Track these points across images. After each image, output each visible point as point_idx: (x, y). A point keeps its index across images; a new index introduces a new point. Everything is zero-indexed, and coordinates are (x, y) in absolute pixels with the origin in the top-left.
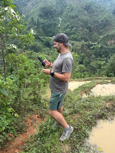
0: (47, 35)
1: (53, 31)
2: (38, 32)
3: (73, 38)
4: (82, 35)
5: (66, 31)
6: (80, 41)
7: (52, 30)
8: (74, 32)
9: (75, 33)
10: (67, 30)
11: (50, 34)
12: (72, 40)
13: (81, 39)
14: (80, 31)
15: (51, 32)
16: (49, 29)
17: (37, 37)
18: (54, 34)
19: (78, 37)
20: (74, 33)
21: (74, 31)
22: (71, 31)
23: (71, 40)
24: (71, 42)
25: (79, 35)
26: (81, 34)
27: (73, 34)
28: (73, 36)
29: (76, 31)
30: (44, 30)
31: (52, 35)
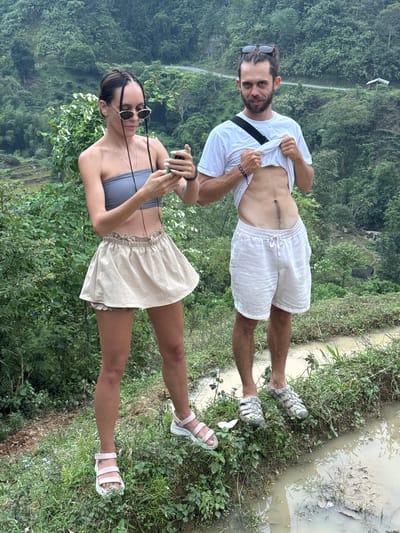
0: (148, 49)
1: (187, 25)
2: (93, 37)
3: (315, 63)
4: (370, 40)
5: (270, 24)
6: (363, 80)
7: (182, 21)
8: (319, 24)
9: (329, 33)
10: (275, 17)
11: (166, 45)
12: (309, 78)
13: (370, 69)
14: (361, 15)
15: (175, 31)
16: (161, 15)
17: (86, 67)
18: (193, 40)
19: (346, 57)
20: (319, 34)
21: (318, 17)
22: (301, 17)
23: (301, 76)
24: (301, 89)
25: (353, 44)
26: (368, 34)
27: (314, 39)
28: (312, 50)
29: (335, 18)
30: (130, 20)
31: (177, 52)
